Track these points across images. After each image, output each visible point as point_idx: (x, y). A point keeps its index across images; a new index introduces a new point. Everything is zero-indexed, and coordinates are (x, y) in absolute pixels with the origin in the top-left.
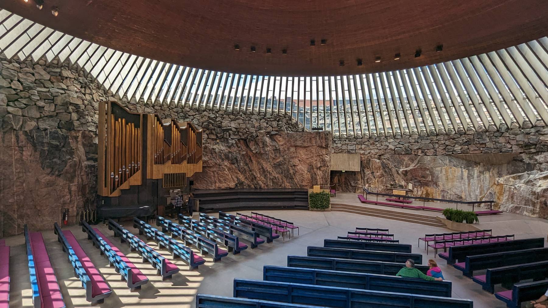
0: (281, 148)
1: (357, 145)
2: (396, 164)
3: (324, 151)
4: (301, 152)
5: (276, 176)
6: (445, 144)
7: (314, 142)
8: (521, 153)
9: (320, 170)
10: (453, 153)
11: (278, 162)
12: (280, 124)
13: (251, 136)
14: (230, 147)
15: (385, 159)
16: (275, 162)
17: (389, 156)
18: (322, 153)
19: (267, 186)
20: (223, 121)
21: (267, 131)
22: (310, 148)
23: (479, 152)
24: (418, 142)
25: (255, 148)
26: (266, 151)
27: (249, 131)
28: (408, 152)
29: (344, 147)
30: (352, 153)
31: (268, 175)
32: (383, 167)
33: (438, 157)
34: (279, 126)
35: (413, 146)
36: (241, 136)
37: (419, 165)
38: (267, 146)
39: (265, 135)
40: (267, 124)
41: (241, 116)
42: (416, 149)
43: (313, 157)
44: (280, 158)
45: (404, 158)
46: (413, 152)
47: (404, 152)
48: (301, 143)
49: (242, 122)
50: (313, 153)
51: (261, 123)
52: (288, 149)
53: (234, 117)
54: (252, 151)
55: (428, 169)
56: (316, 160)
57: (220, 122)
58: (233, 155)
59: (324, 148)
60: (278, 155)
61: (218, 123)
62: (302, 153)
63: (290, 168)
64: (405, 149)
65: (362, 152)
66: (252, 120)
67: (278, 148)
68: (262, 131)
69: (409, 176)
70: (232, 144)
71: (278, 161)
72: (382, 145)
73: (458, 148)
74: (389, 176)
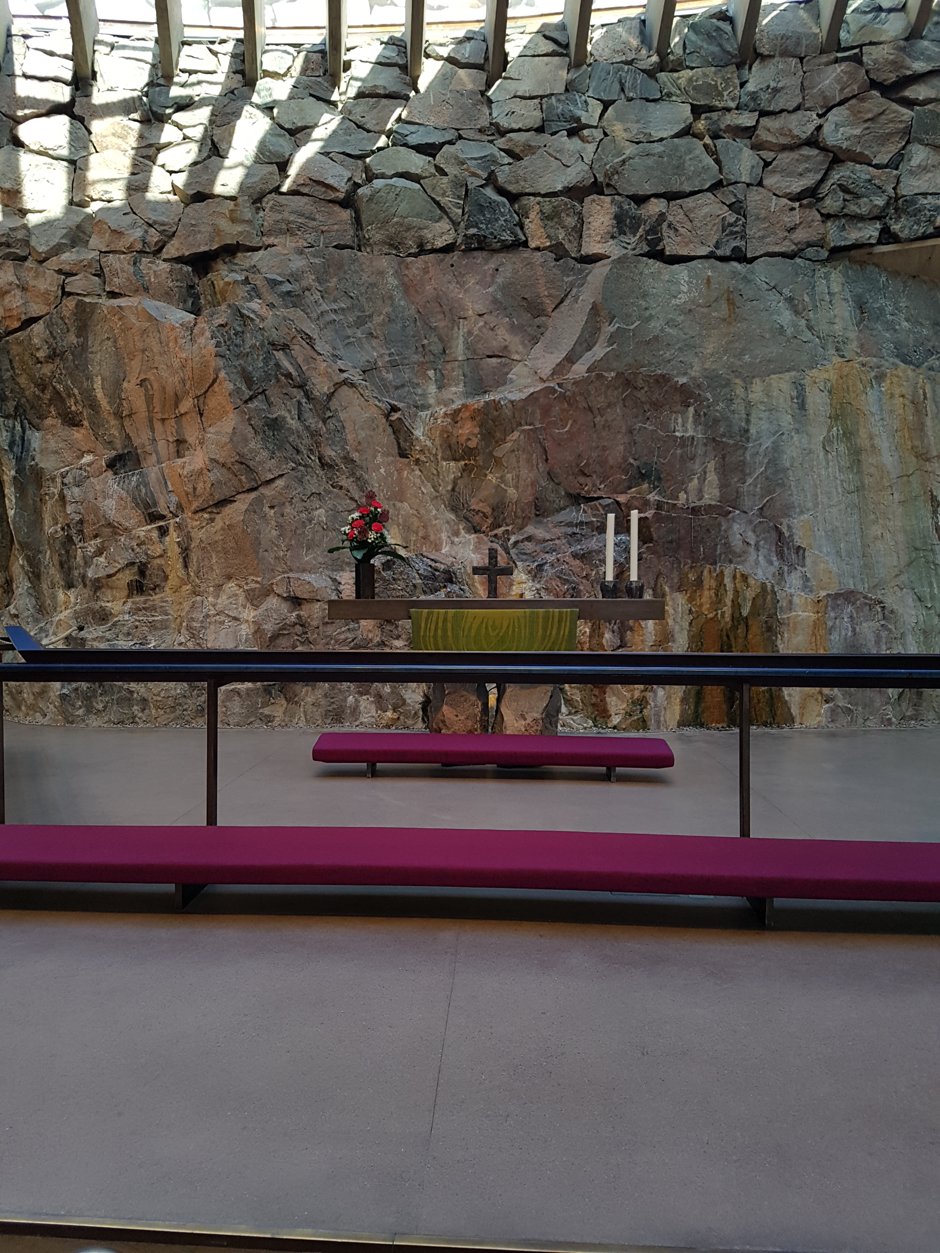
2: (376, 352)
10: (885, 235)
24: (575, 129)
33: (761, 275)
35: (528, 164)
42: (566, 196)
45: (454, 291)
46: (531, 223)
47: (445, 225)
55: (686, 396)
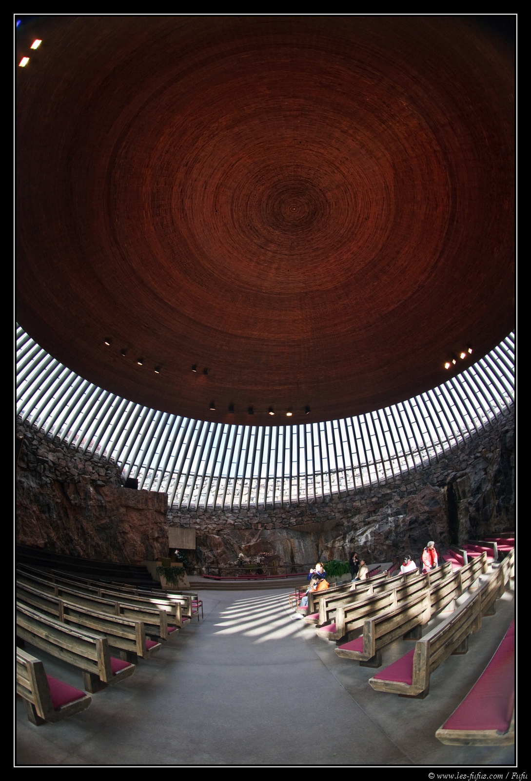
0: (108, 506)
1: (191, 519)
2: (237, 540)
3: (162, 519)
4: (133, 515)
5: (100, 543)
6: (281, 517)
7: (150, 504)
8: (342, 518)
9: (157, 541)
10: (289, 526)
11: (102, 524)
12: (109, 473)
13: (71, 480)
14: (42, 486)
15: (225, 535)
16: (99, 524)
17: (229, 531)
18: (160, 519)
19: (88, 554)
20: (40, 447)
21: (92, 478)
22: (145, 512)
23: (312, 522)
24: (257, 517)
25: (74, 497)
26: (88, 506)
27: (69, 472)
28: (248, 527)
29: (177, 520)
30: (186, 528)
31: (90, 540)
32: (224, 543)
33: (277, 530)
34: (108, 476)
35: (252, 520)
36: (57, 476)
37: (260, 539)
38: (91, 499)
39: (89, 483)
40: (93, 469)
41: (63, 449)
42: (256, 523)
43: (148, 524)
44: (105, 519)
45: (245, 533)
46: (253, 526)
47: (243, 527)
48: (134, 504)
49: (63, 458)
50: (149, 519)
51: (86, 466)
52: (118, 508)
53: (54, 447)
54: (69, 500)
55: (270, 543)
56: (152, 529)
57: (36, 447)
58: (46, 499)
59: (162, 514)
60: (103, 514)
61: (33, 447)
62: (135, 517)
63: (118, 534)
64: (245, 523)
65: (198, 527)
66: (75, 458)
67: (104, 505)
68: (87, 477)
69: (252, 552)
70: (46, 483)
71: (103, 522)
72: (220, 520)
73: (293, 520)
74: (231, 553)
